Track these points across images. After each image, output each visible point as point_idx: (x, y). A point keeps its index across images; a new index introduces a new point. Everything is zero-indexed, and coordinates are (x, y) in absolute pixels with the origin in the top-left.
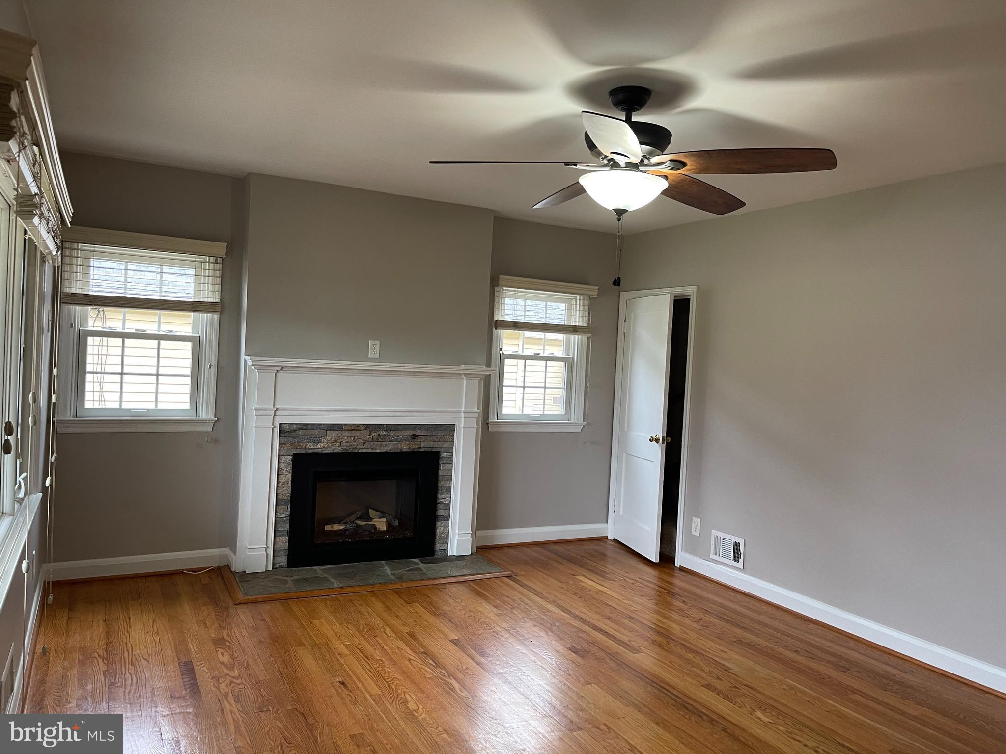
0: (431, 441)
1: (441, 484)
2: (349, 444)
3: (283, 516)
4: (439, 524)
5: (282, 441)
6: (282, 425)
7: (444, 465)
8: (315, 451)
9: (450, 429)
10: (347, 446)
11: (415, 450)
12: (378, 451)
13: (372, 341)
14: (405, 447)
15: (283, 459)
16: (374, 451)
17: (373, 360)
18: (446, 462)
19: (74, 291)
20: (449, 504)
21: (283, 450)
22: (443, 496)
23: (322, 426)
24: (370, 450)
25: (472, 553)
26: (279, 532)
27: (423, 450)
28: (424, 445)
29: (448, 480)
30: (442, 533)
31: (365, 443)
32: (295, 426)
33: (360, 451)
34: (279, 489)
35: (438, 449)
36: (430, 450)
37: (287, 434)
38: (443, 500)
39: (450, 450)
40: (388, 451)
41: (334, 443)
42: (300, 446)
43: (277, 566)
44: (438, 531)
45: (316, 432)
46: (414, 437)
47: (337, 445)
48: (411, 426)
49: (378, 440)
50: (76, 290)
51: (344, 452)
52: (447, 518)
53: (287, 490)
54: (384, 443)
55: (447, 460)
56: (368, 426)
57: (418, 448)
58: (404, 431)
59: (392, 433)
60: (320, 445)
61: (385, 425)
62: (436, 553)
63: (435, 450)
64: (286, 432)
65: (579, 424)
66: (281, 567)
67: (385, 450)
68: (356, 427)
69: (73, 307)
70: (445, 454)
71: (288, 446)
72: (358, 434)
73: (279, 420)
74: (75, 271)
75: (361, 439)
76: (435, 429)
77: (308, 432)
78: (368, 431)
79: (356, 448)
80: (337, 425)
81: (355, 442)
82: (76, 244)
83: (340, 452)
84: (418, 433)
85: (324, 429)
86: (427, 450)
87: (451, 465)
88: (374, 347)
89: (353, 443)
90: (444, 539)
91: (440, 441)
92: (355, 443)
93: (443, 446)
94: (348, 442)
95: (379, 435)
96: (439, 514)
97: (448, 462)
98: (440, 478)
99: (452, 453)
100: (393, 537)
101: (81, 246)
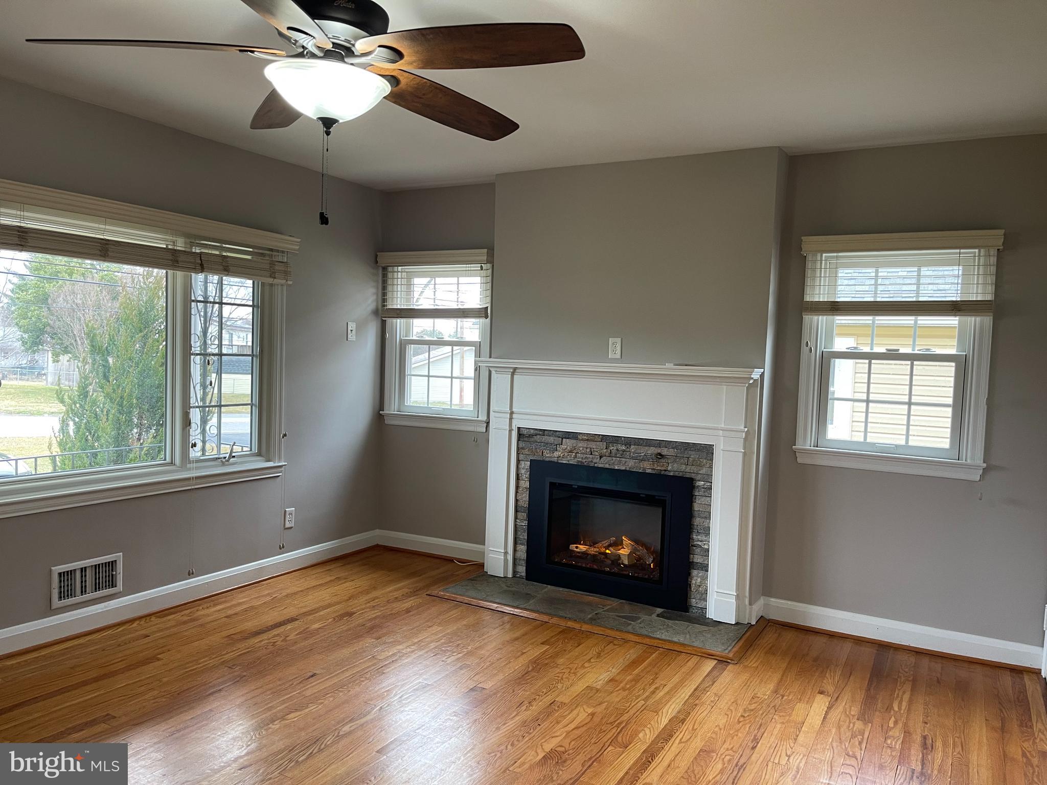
0: (682, 464)
1: (697, 521)
2: (585, 456)
3: (523, 524)
4: (694, 573)
5: (521, 446)
6: (521, 429)
7: (699, 497)
8: (551, 460)
9: (707, 451)
10: (582, 458)
11: (662, 473)
12: (616, 468)
13: (613, 339)
14: (647, 467)
15: (522, 464)
16: (613, 467)
17: (614, 361)
18: (703, 494)
19: (395, 307)
20: (708, 550)
21: (522, 455)
22: (699, 537)
23: (558, 433)
24: (607, 466)
25: (737, 624)
26: (519, 540)
27: (672, 474)
28: (673, 468)
29: (706, 518)
30: (699, 586)
31: (601, 457)
32: (532, 431)
33: (596, 465)
34: (518, 494)
35: (693, 476)
36: (681, 474)
37: (526, 439)
38: (700, 543)
39: (708, 478)
40: (628, 469)
41: (570, 454)
42: (537, 452)
43: (519, 576)
44: (694, 582)
45: (551, 439)
46: (661, 456)
47: (573, 456)
48: (654, 442)
49: (616, 455)
50: (397, 306)
51: (580, 464)
52: (705, 568)
53: (525, 498)
54: (623, 459)
55: (704, 492)
56: (604, 438)
57: (665, 470)
58: (647, 448)
59: (633, 448)
60: (556, 454)
61: (623, 438)
62: (691, 610)
63: (688, 476)
64: (523, 435)
65: (976, 467)
66: (521, 577)
67: (624, 468)
68: (592, 438)
69: (394, 320)
70: (703, 483)
71: (526, 451)
72: (593, 445)
73: (517, 423)
74: (396, 290)
75: (597, 452)
76: (686, 449)
77: (545, 439)
78: (605, 443)
79: (592, 462)
80: (572, 434)
81: (591, 454)
82: (396, 267)
83: (576, 464)
84: (665, 452)
85: (559, 437)
86: (677, 474)
87: (709, 499)
88: (615, 347)
89: (588, 456)
90: (702, 594)
91: (693, 465)
92: (591, 456)
93: (701, 472)
94: (583, 454)
95: (617, 450)
96: (695, 560)
97: (706, 494)
98: (696, 514)
99: (712, 483)
100: (636, 575)
101: (402, 269)
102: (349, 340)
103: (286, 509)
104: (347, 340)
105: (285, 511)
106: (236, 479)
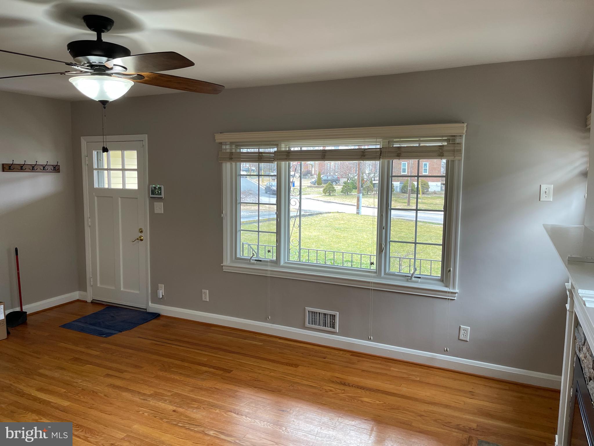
102: (541, 200)
103: (461, 326)
104: (540, 200)
105: (460, 326)
106: (418, 293)
